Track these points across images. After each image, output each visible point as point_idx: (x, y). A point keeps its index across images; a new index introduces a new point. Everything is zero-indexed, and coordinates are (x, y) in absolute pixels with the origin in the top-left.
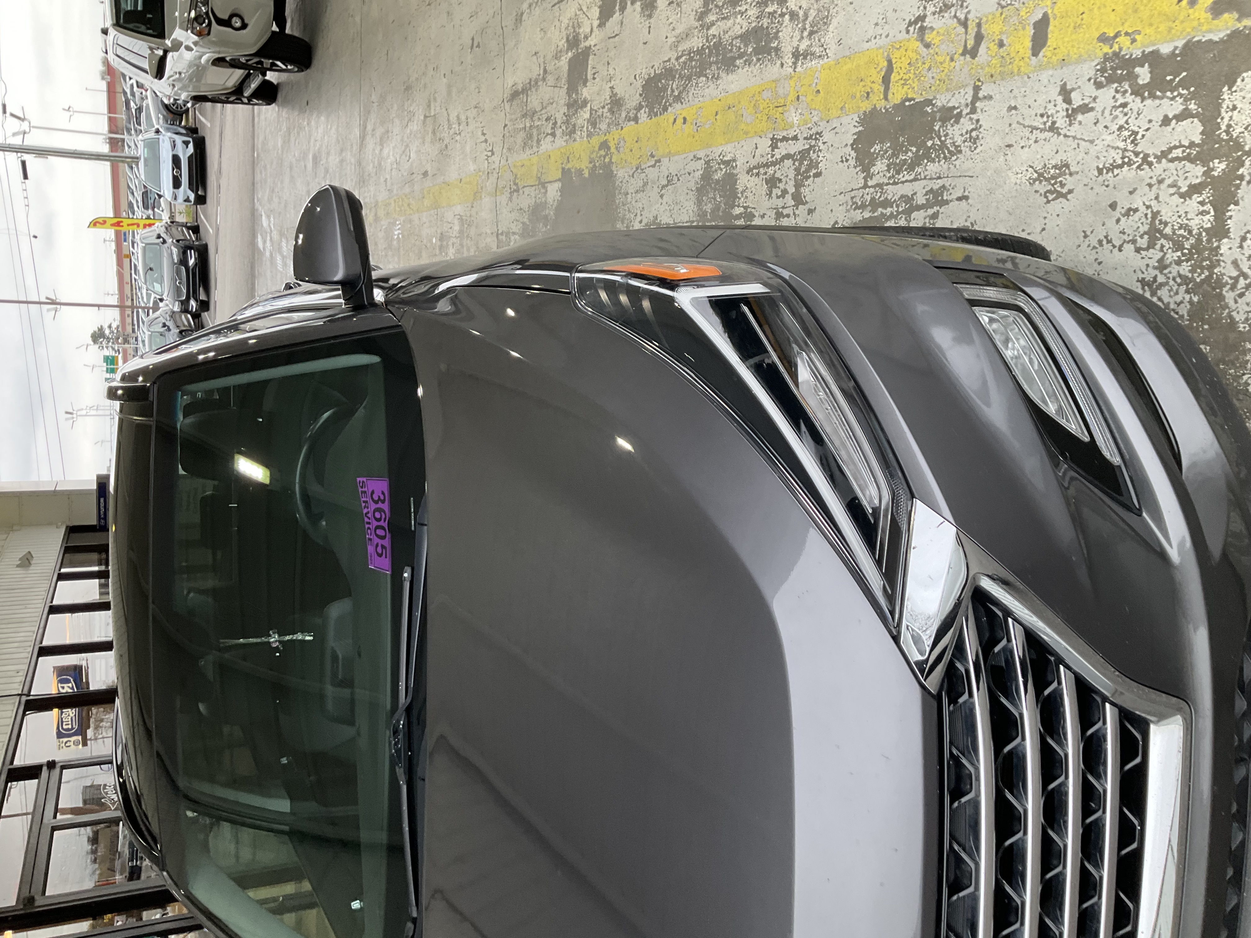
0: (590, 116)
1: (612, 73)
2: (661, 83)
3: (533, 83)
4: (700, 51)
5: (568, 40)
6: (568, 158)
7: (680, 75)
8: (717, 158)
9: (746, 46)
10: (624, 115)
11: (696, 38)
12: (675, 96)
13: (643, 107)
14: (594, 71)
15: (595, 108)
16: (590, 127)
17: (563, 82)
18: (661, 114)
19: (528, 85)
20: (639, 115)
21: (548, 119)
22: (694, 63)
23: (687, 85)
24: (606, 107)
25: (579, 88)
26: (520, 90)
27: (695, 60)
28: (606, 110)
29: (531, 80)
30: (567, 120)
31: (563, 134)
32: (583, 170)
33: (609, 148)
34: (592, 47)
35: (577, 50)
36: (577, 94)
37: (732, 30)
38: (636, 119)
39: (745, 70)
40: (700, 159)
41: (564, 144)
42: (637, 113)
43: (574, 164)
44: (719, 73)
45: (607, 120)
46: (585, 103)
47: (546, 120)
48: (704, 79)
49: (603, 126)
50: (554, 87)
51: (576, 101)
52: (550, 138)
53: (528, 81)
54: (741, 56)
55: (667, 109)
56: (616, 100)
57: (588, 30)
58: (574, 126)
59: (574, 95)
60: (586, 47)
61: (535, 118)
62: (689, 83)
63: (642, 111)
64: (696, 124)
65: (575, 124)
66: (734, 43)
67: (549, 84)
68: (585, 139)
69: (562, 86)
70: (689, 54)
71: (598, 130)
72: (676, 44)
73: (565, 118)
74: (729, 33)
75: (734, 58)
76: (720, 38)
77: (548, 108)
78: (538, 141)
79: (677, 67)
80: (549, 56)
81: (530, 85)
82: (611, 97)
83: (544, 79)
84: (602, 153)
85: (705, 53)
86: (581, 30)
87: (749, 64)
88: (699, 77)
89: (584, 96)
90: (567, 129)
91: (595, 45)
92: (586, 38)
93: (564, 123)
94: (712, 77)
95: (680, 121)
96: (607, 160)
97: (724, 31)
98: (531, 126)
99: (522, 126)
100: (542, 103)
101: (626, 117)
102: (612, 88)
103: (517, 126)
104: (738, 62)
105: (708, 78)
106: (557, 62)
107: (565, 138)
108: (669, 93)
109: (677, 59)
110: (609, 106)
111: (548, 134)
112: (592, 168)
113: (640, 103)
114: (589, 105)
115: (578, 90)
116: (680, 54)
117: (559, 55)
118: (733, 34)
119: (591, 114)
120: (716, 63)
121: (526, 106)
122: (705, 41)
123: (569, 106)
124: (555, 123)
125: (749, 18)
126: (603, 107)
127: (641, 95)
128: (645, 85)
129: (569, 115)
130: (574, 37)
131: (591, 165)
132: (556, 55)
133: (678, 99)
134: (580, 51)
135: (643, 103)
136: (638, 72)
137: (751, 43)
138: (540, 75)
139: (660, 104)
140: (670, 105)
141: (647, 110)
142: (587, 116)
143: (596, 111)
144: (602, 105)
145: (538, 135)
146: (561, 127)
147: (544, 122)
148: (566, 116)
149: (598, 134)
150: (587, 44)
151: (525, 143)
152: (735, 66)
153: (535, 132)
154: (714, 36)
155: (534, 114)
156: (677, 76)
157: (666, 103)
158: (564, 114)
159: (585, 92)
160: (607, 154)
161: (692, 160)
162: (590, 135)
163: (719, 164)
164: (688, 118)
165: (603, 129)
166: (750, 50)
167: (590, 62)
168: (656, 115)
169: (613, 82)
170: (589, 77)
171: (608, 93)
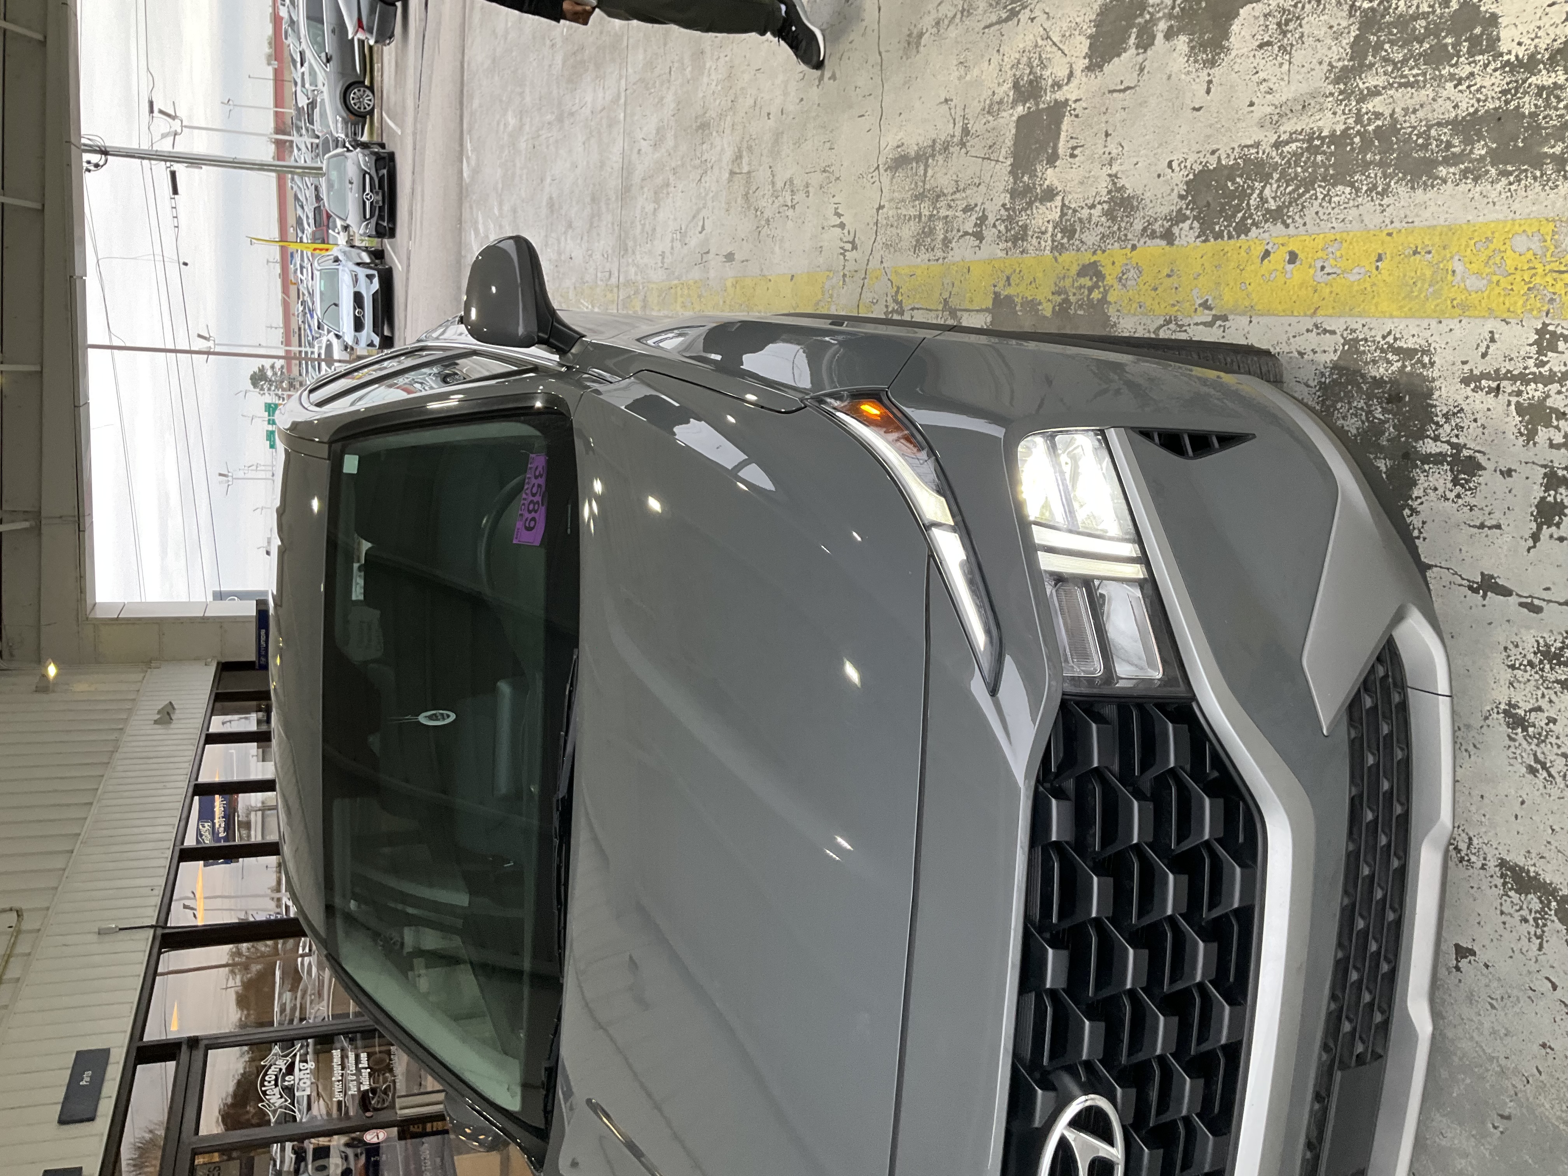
0: (1061, 217)
1: (1114, 152)
2: (1234, 182)
3: (938, 147)
4: (1339, 139)
5: (1016, 86)
6: (1008, 278)
7: (1283, 174)
8: (1378, 338)
9: (1468, 141)
10: (1138, 225)
11: (1329, 114)
12: (1268, 211)
13: (1185, 218)
14: (1073, 143)
15: (1073, 206)
16: (1059, 235)
17: (1003, 151)
18: (1230, 237)
19: (930, 150)
20: (1176, 230)
21: (968, 209)
22: (1319, 158)
23: (1300, 196)
24: (1099, 207)
25: (1039, 168)
26: (913, 154)
27: (1324, 153)
28: (1097, 212)
29: (934, 141)
30: (1009, 216)
31: (999, 237)
32: (1040, 303)
33: (1100, 276)
34: (1070, 103)
35: (1037, 104)
36: (1033, 175)
37: (1427, 108)
38: (1168, 237)
39: (1463, 187)
40: (1333, 333)
41: (1002, 254)
42: (1171, 226)
43: (1018, 291)
44: (1389, 185)
45: (1102, 230)
46: (1050, 194)
47: (965, 211)
48: (1348, 190)
49: (1091, 238)
50: (984, 159)
51: (1028, 189)
52: (972, 241)
53: (930, 143)
54: (1451, 160)
55: (1249, 230)
56: (1122, 198)
57: (1062, 73)
58: (1025, 228)
59: (1026, 178)
60: (1056, 100)
61: (942, 203)
62: (1307, 191)
63: (1186, 225)
64: (1323, 268)
65: (1026, 226)
66: (1433, 132)
67: (973, 152)
68: (1047, 252)
69: (1001, 159)
70: (1310, 140)
71: (1078, 242)
72: (1275, 118)
73: (1003, 212)
74: (1420, 114)
75: (1434, 163)
76: (1394, 121)
77: (968, 192)
78: (946, 242)
79: (1277, 159)
80: (975, 107)
81: (934, 150)
82: (1109, 192)
83: (963, 144)
84: (1086, 281)
85: (1352, 143)
86: (1046, 73)
87: (1476, 180)
88: (1334, 185)
89: (1047, 183)
90: (1008, 230)
91: (1076, 101)
92: (1057, 85)
93: (1003, 221)
94: (1370, 190)
95: (1280, 256)
96: (1096, 295)
97: (1406, 110)
98: (931, 216)
99: (913, 212)
100: (957, 181)
101: (1145, 229)
102: (1113, 177)
103: (904, 212)
104: (1442, 171)
105: (1358, 190)
106: (990, 118)
107: (1002, 245)
108: (1252, 202)
109: (1277, 145)
110: (1106, 206)
111: (966, 233)
112: (1060, 305)
113: (1181, 209)
114: (1059, 198)
115: (1036, 170)
116: (1284, 137)
117: (996, 108)
118: (1430, 116)
119: (1063, 214)
120: (1382, 164)
121: (924, 182)
122: (1351, 121)
123: (1014, 194)
124: (983, 219)
125: (1478, 90)
126: (1093, 206)
127: (1181, 197)
128: (1191, 181)
129: (1014, 210)
130: (1031, 82)
131: (1059, 299)
132: (990, 106)
133: (1278, 216)
134: (1042, 106)
135: (1188, 212)
136: (1177, 157)
137: (1481, 137)
138: (954, 136)
139: (1230, 218)
140: (1256, 224)
141: (1196, 224)
142: (1056, 215)
143: (1075, 211)
144: (1090, 202)
145: (947, 231)
146: (994, 226)
147: (958, 214)
148: (1007, 210)
149: (1078, 250)
150: (1060, 96)
151: (917, 241)
152: (1437, 178)
153: (940, 225)
154: (1378, 115)
155: (938, 196)
156: (1276, 176)
157: (1244, 218)
158: (1004, 205)
159: (1051, 177)
160: (1096, 286)
161: (1308, 331)
162: (1058, 248)
163: (1382, 351)
164: (1301, 256)
165: (1090, 243)
166: (1479, 150)
167: (1064, 126)
168: (1218, 236)
169: (1115, 168)
170: (1061, 151)
171: (1103, 185)
